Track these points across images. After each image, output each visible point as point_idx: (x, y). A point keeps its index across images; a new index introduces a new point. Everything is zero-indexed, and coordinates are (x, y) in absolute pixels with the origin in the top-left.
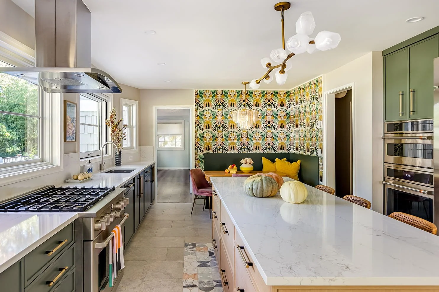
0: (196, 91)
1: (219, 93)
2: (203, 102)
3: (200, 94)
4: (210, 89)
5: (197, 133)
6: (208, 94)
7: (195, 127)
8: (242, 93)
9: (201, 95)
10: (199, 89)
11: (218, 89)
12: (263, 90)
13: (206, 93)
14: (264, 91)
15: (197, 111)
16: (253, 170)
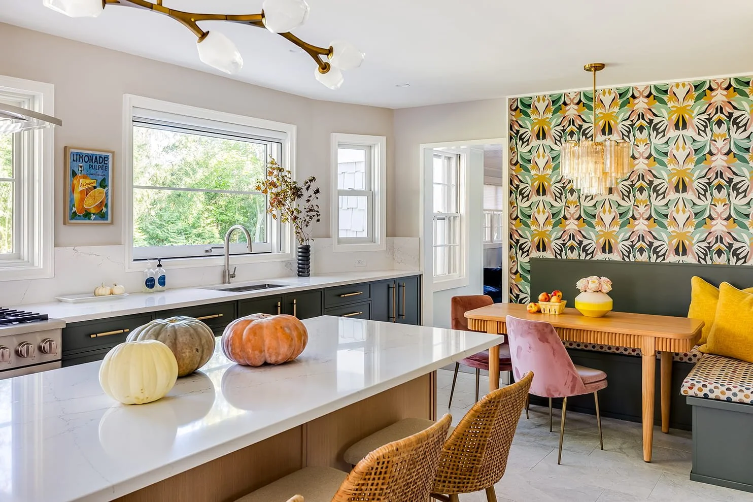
0: (514, 102)
1: (572, 101)
2: (529, 127)
3: (521, 108)
4: (548, 93)
5: (514, 207)
6: (541, 106)
7: (511, 192)
8: (635, 94)
9: (525, 109)
10: (519, 96)
11: (566, 91)
12: (699, 79)
13: (536, 104)
14: (704, 83)
15: (516, 150)
16: (611, 311)
